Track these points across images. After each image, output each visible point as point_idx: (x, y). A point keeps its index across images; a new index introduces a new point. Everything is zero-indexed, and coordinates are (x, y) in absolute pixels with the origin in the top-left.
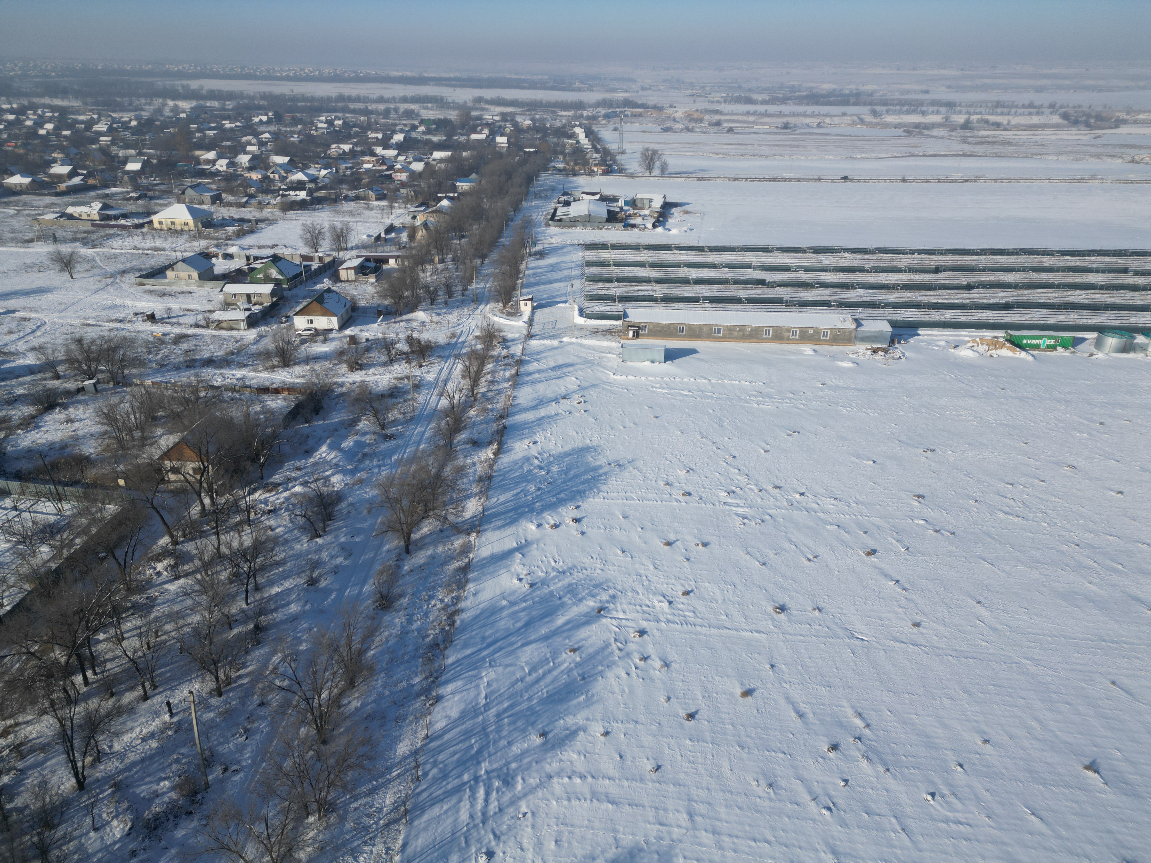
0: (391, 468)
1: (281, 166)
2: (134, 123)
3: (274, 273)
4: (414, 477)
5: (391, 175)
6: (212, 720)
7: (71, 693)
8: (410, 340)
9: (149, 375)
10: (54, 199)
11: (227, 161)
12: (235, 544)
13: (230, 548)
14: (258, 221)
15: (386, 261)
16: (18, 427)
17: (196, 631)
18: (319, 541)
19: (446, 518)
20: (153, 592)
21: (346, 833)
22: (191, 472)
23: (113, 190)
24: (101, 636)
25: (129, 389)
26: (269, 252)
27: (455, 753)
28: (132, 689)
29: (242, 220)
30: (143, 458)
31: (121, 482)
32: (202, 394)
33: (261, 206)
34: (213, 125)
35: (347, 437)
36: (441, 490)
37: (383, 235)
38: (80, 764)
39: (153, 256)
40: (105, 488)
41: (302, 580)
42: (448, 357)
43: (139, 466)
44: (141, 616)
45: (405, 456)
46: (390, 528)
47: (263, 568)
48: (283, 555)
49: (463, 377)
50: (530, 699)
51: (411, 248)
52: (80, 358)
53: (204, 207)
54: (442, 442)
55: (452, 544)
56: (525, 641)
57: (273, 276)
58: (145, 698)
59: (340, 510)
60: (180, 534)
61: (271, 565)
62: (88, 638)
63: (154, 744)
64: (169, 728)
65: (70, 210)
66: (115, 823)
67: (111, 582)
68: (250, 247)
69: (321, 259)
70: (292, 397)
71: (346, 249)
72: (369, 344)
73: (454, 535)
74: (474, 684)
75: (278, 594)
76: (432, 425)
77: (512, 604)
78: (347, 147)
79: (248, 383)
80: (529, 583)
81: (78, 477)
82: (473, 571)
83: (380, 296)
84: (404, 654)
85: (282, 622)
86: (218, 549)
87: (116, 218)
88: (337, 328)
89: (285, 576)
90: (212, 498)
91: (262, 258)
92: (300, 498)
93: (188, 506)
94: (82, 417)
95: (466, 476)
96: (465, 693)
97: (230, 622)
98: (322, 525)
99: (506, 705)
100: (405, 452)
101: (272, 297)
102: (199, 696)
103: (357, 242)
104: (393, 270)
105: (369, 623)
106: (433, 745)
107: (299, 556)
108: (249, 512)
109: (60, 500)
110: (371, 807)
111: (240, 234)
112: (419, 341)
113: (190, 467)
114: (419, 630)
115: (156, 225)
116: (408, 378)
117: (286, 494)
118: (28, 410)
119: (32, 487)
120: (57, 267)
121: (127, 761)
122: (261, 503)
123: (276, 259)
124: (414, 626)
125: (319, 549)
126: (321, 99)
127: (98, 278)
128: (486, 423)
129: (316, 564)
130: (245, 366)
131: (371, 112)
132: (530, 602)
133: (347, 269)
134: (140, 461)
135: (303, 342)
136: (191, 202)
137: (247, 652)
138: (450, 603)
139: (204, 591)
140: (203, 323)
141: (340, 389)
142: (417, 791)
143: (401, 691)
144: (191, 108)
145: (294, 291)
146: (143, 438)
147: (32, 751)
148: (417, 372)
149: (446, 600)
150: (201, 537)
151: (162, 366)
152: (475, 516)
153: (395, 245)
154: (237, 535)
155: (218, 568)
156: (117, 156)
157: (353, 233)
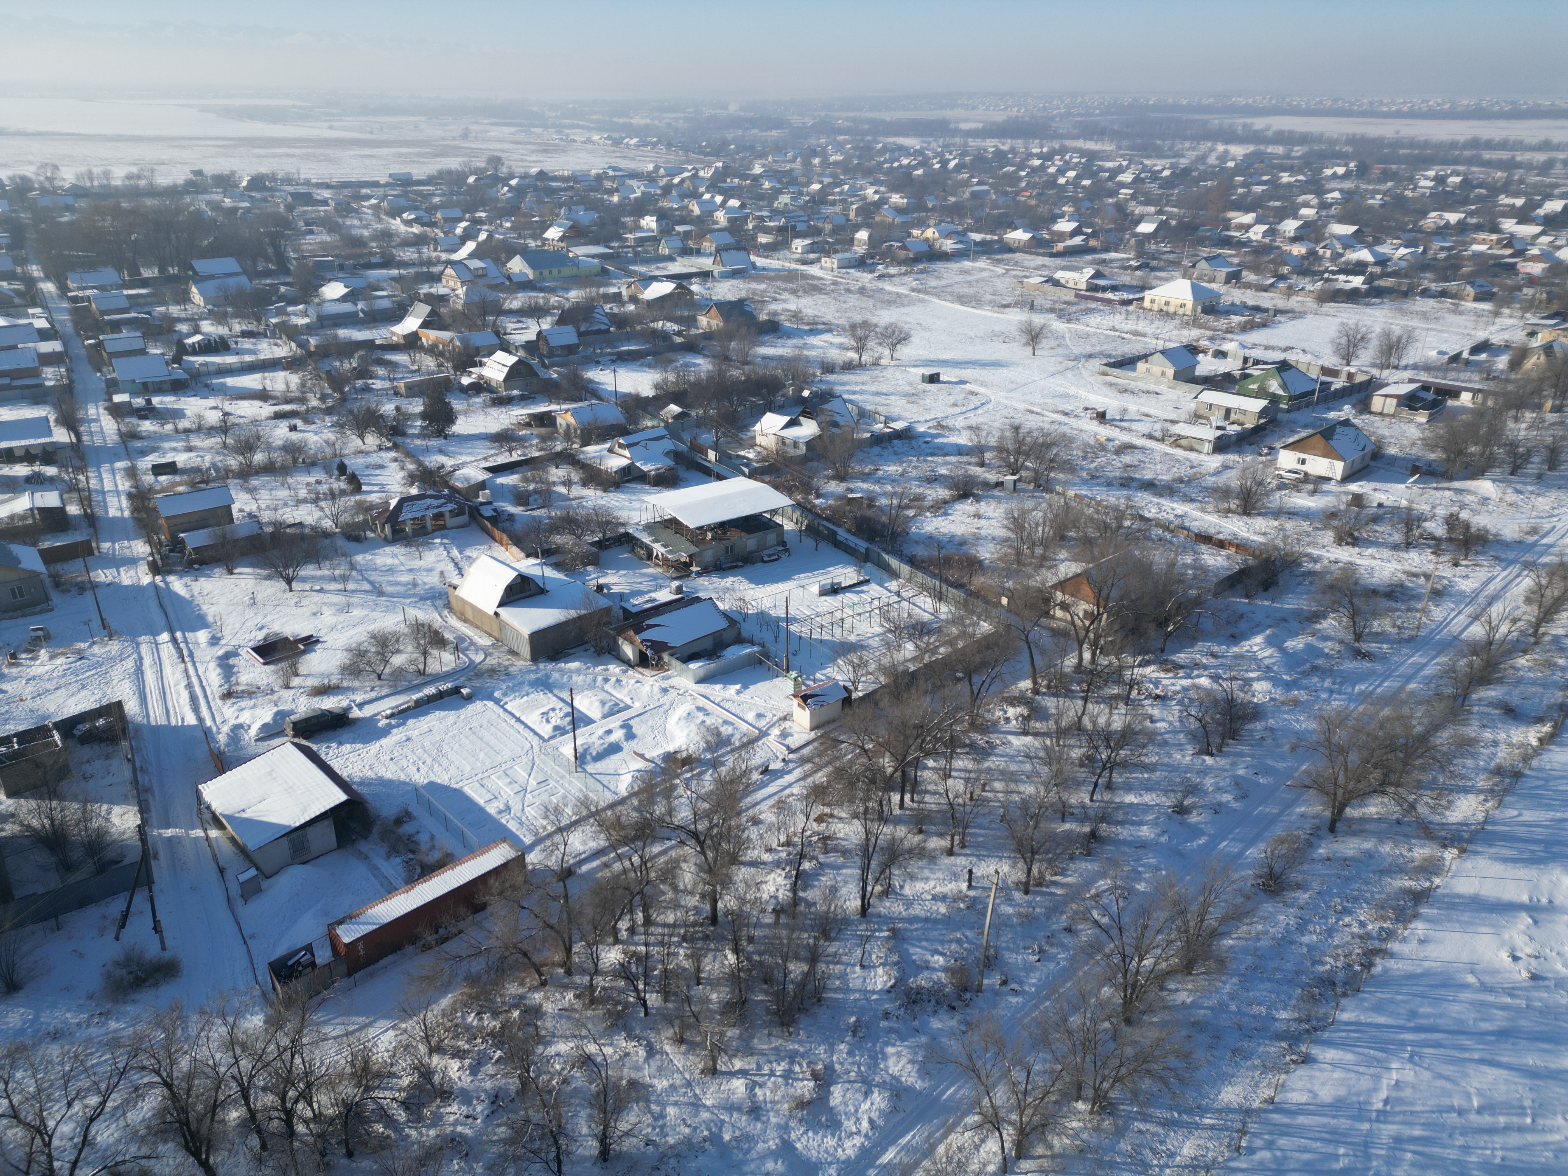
0: (1350, 700)
1: (1339, 238)
2: (1166, 173)
3: (1274, 386)
4: (1382, 726)
5: (1515, 264)
6: (1009, 917)
7: (885, 809)
8: (1452, 521)
9: (1075, 484)
10: (1047, 260)
11: (1266, 227)
12: (1102, 721)
13: (1094, 722)
14: (1277, 312)
15: (1455, 393)
16: (929, 509)
17: (1025, 804)
18: (1209, 760)
19: (1413, 807)
20: (996, 739)
21: (1119, 1153)
22: (1081, 615)
23: (1113, 255)
24: (931, 763)
25: (1047, 496)
26: (1278, 356)
27: (1306, 1150)
28: (941, 835)
29: (1257, 309)
30: (1035, 582)
31: (1004, 601)
32: (1127, 523)
33: (1290, 291)
34: (1265, 178)
35: (1297, 634)
36: (1420, 761)
37: (1465, 355)
38: (869, 888)
39: (1130, 341)
40: (987, 602)
41: (1168, 802)
42: (1511, 563)
43: (1028, 588)
44: (974, 760)
45: (1379, 690)
46: (1317, 784)
47: (1125, 765)
48: (1154, 759)
49: (1528, 600)
50: (1466, 1149)
51: (1508, 381)
52: (1011, 447)
53: (1214, 286)
54: (1449, 691)
55: (1410, 850)
56: (1488, 1057)
57: (1272, 390)
58: (950, 852)
59: (1251, 731)
60: (1045, 683)
61: (1136, 765)
62: (917, 758)
63: (943, 910)
64: (964, 901)
65: (1060, 275)
66: (880, 971)
67: (959, 708)
68: (1254, 346)
69: (1350, 376)
70: (1239, 558)
71: (1396, 367)
72: (1381, 511)
73: (1418, 837)
74: (1372, 1071)
75: (1131, 805)
76: (1443, 659)
77: (1485, 988)
78: (1453, 217)
79: (1187, 524)
80: (1529, 971)
81: (965, 580)
82: (1432, 906)
83: (1426, 445)
84: (1278, 969)
85: (1125, 843)
86: (1080, 719)
87: (1104, 289)
88: (1339, 478)
89: (1149, 787)
90: (1094, 654)
91: (1265, 363)
92: (1202, 694)
93: (1064, 654)
94: (991, 515)
95: (1474, 756)
96: (1353, 1075)
97: (1064, 812)
98: (1218, 741)
99: (1417, 1132)
100: (1379, 685)
101: (1260, 418)
102: (1004, 881)
103: (1417, 359)
104: (1464, 410)
105: (1240, 900)
106: (1276, 1117)
107: (1174, 768)
108: (1131, 688)
109: (940, 600)
110: (1162, 1143)
111: (1245, 328)
112: (1467, 526)
113: (1082, 607)
114: (1311, 948)
115: (1147, 304)
116: (1427, 577)
117: (1187, 682)
118: (942, 493)
119: (920, 577)
120: (1024, 339)
121: (911, 911)
122: (1151, 682)
123: (1284, 367)
124: (1306, 939)
125: (1205, 771)
126: (1440, 145)
127: (1060, 359)
128: (1545, 686)
129: (1193, 789)
130: (1192, 500)
131: (1519, 165)
132: (1522, 1003)
133: (1386, 396)
134: (1031, 583)
135: (1281, 487)
136: (1200, 278)
137: (1072, 858)
138: (1375, 934)
139: (1048, 761)
140: (1158, 434)
141: (1311, 565)
142: (1232, 1164)
143: (1254, 1016)
144: (1245, 155)
145: (1292, 416)
146: (1044, 558)
147: (835, 850)
148: (1446, 571)
149: (1370, 927)
150: (1066, 696)
151: (1093, 477)
152: (1467, 825)
153: (1480, 372)
154: (1107, 711)
155: (1072, 742)
156: (1132, 213)
157: (1416, 345)
